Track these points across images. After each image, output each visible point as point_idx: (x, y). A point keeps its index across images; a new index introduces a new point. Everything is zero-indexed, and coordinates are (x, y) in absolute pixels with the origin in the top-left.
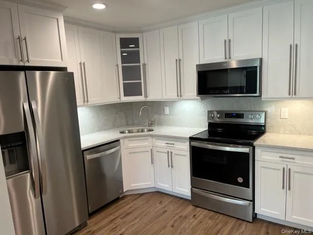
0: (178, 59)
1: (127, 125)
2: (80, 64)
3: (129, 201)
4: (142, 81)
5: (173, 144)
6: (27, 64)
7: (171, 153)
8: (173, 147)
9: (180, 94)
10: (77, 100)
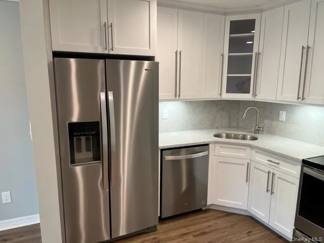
0: (306, 46)
1: (230, 127)
2: (176, 53)
3: (211, 218)
4: (252, 75)
5: (278, 164)
6: (111, 53)
7: (273, 174)
8: (278, 168)
9: (301, 97)
10: (159, 94)
